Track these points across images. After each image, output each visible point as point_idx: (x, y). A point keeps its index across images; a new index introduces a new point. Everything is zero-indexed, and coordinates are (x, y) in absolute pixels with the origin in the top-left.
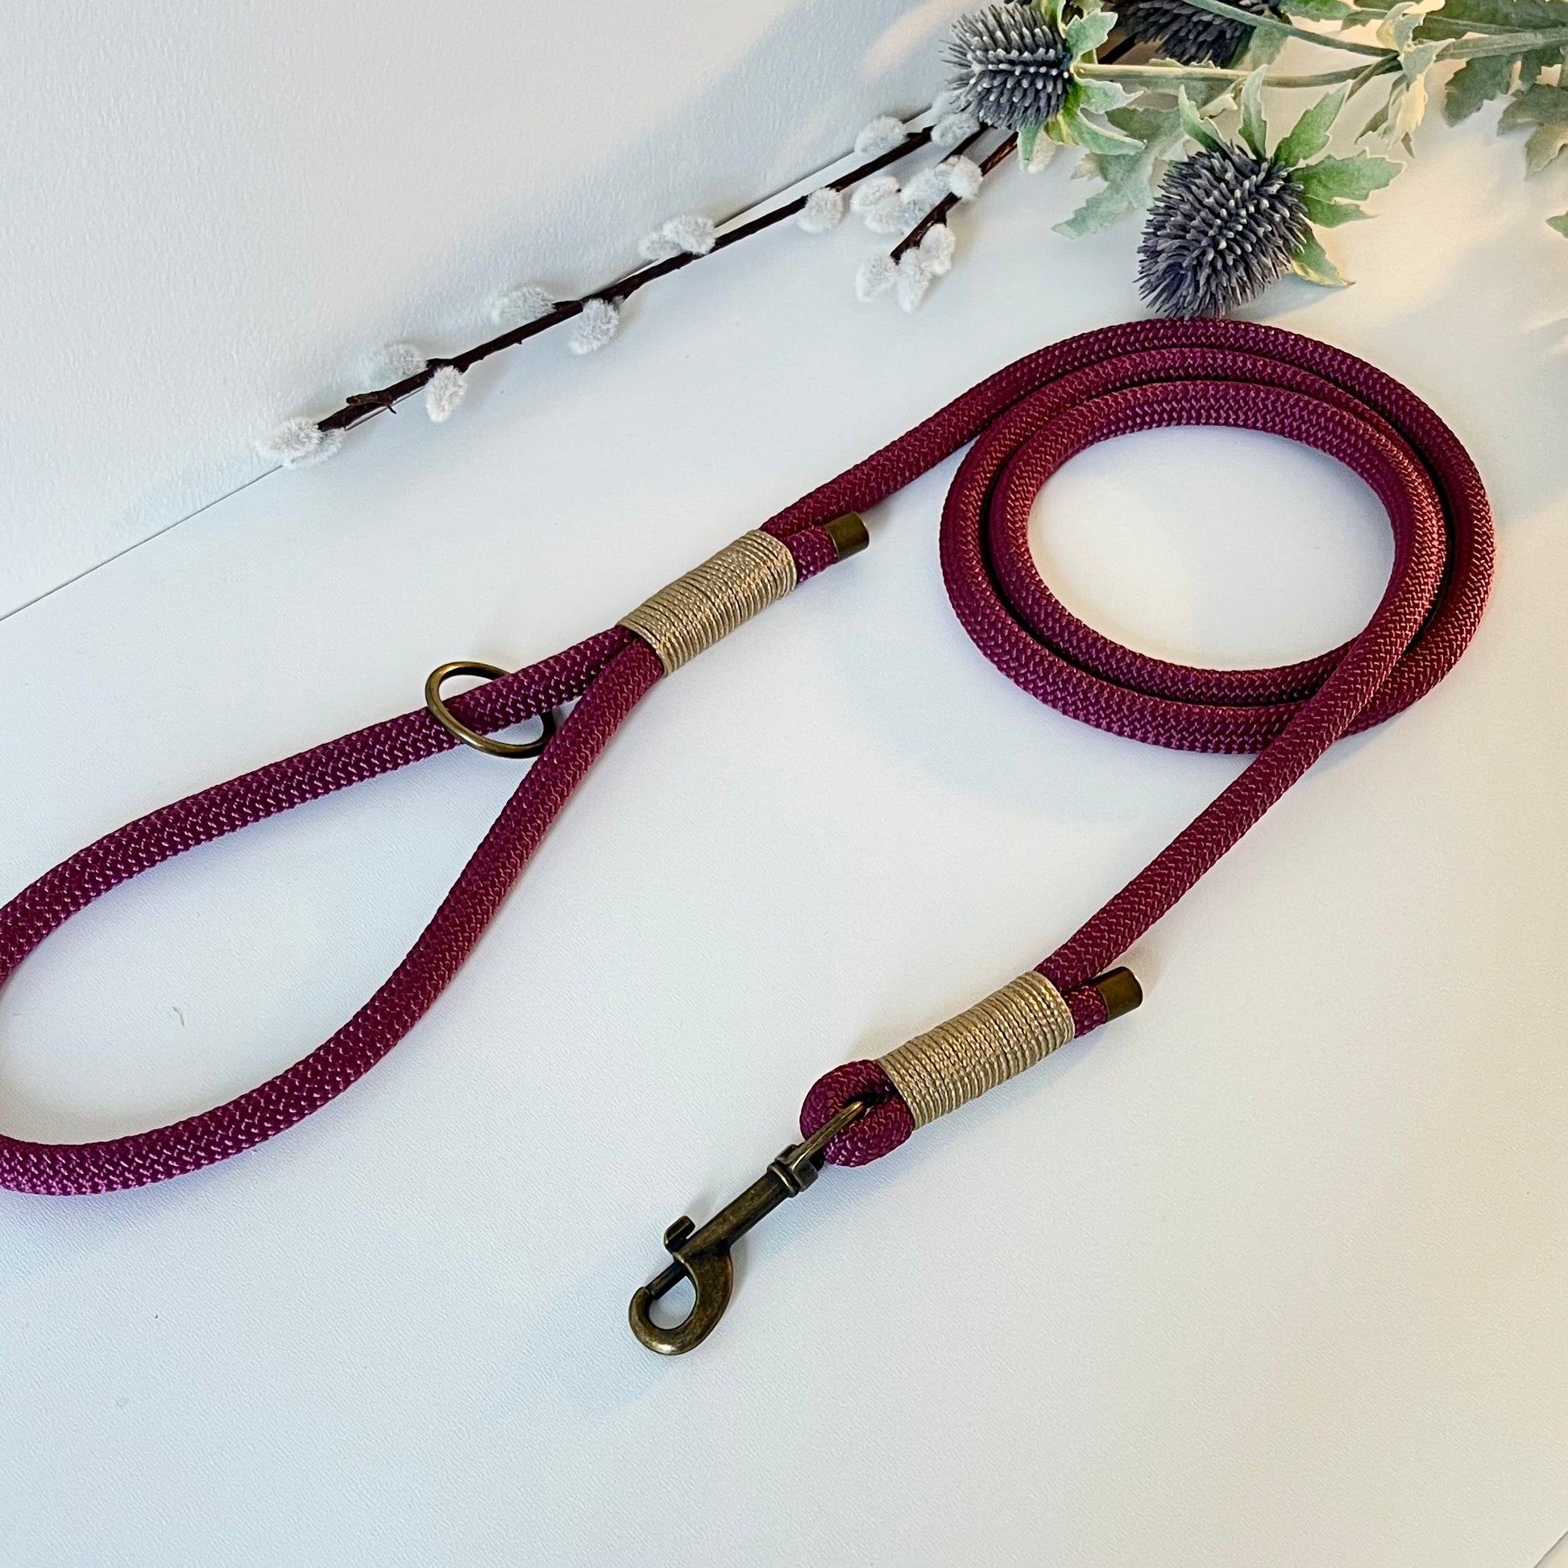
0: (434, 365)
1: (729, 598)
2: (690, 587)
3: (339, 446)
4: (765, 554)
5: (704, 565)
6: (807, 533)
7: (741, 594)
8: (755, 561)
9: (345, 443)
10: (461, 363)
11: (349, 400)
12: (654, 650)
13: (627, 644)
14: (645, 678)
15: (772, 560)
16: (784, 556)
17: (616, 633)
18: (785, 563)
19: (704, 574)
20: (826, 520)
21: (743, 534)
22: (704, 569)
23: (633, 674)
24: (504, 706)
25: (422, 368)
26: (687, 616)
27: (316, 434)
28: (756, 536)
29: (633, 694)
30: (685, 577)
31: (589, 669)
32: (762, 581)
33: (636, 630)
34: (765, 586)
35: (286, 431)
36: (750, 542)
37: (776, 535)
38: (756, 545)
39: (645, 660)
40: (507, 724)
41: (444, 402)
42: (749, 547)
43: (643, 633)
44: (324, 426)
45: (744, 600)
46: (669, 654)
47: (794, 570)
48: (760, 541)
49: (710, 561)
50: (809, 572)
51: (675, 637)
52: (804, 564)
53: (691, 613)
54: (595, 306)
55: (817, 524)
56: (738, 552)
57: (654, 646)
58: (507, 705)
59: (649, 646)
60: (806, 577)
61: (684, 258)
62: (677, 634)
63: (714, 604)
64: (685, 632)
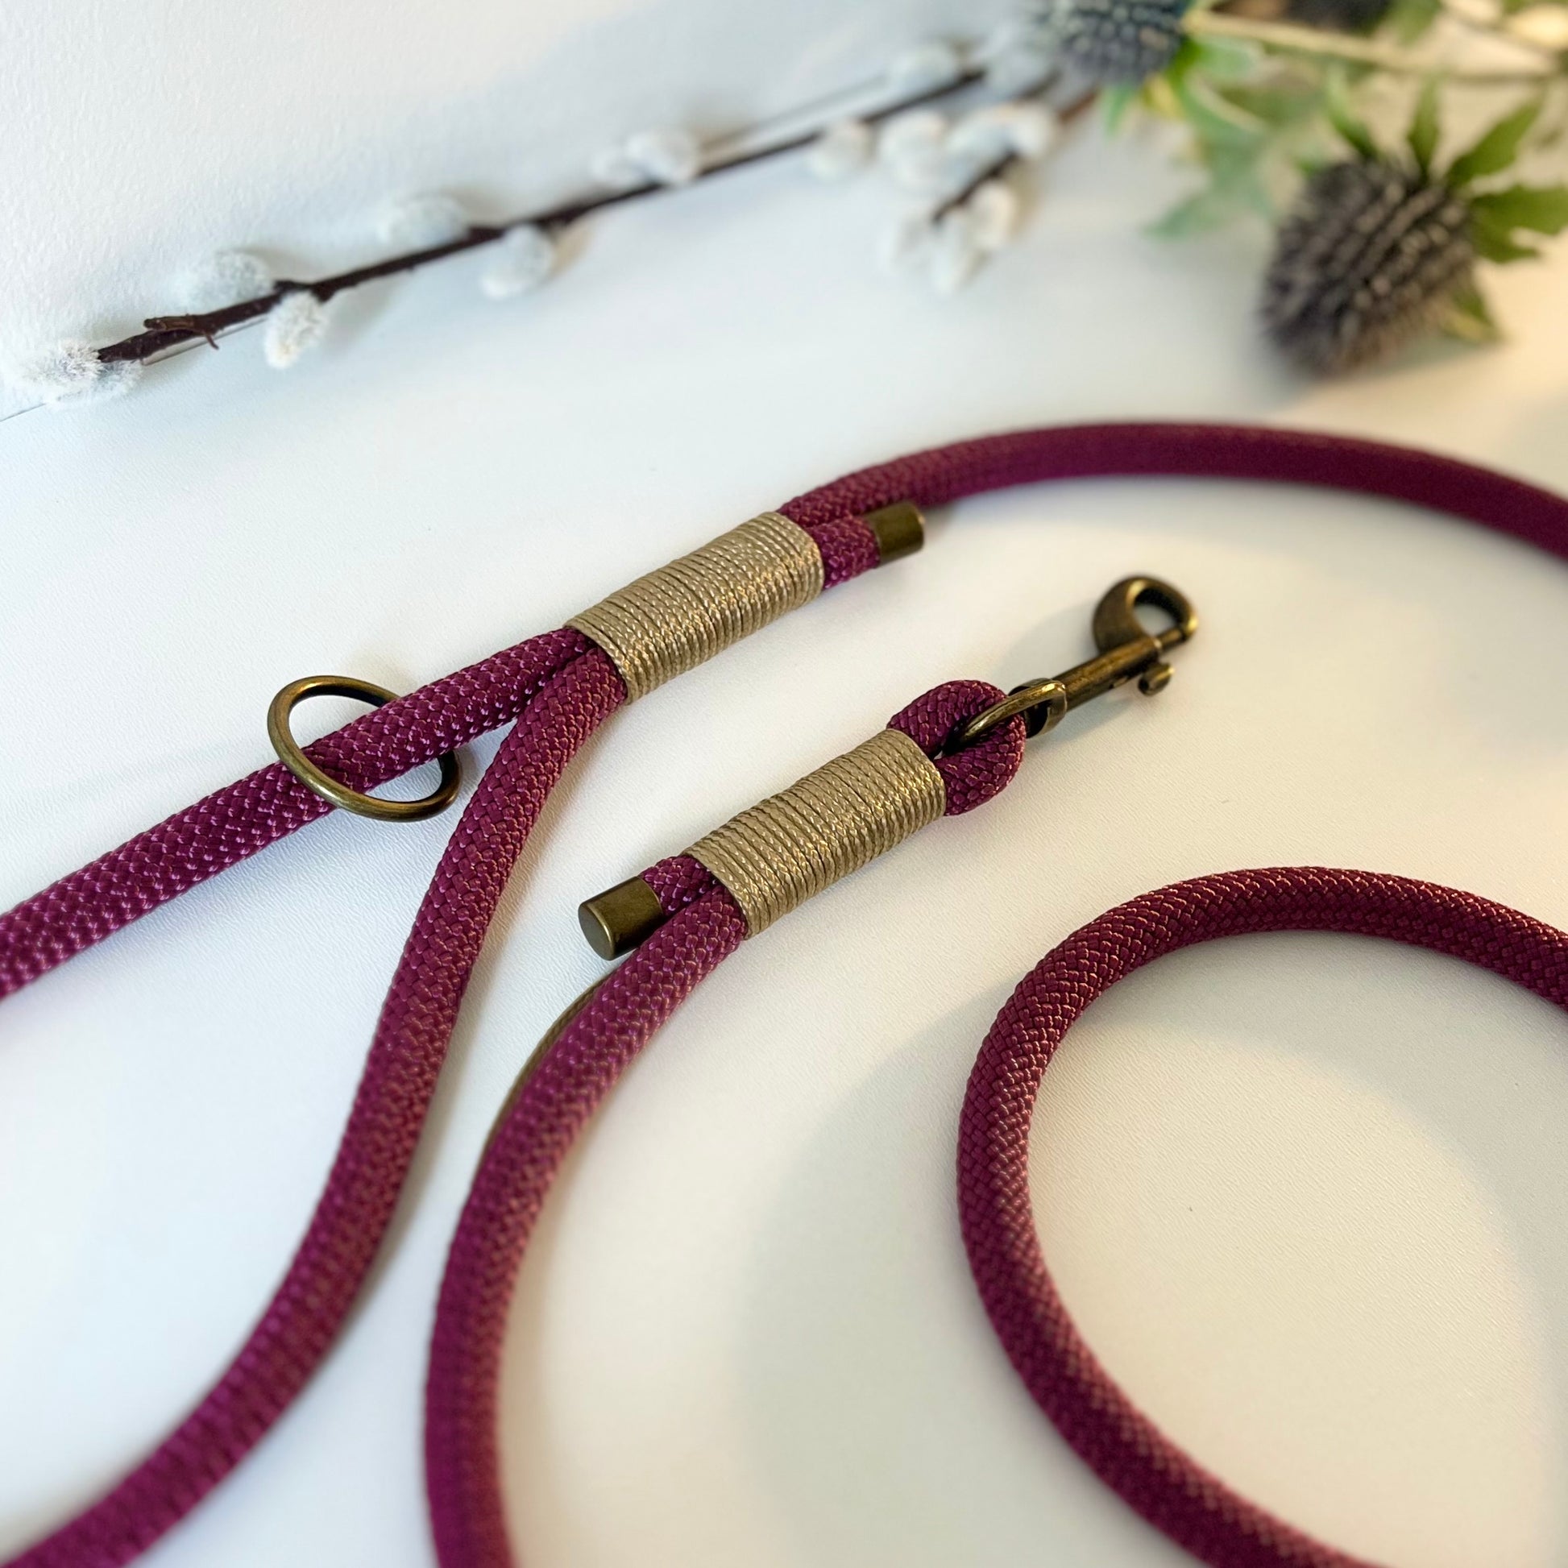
0: (285, 287)
1: (729, 604)
2: (676, 583)
3: (131, 383)
4: (783, 547)
5: (696, 554)
6: (843, 524)
7: (745, 600)
8: (769, 556)
9: (142, 380)
10: (324, 290)
11: (148, 323)
12: (616, 668)
13: (579, 654)
14: (601, 706)
15: (792, 557)
16: (808, 552)
17: (563, 637)
18: (810, 562)
19: (696, 567)
20: (869, 509)
21: (754, 516)
22: (696, 559)
23: (584, 701)
25: (266, 290)
26: (668, 624)
27: (94, 366)
28: (772, 520)
29: (584, 727)
30: (668, 567)
31: (522, 687)
32: (777, 584)
33: (593, 637)
34: (780, 590)
35: (48, 354)
36: (764, 528)
37: (800, 523)
38: (772, 533)
39: (602, 681)
41: (290, 341)
42: (762, 536)
43: (602, 640)
44: (108, 355)
45: (749, 607)
46: (637, 674)
47: (821, 572)
48: (777, 528)
49: (706, 548)
50: (840, 576)
51: (648, 651)
52: (835, 565)
53: (674, 620)
54: (521, 239)
55: (856, 513)
56: (747, 540)
57: (617, 662)
59: (609, 660)
60: (834, 583)
61: (650, 188)
62: (652, 648)
63: (707, 610)
64: (663, 645)
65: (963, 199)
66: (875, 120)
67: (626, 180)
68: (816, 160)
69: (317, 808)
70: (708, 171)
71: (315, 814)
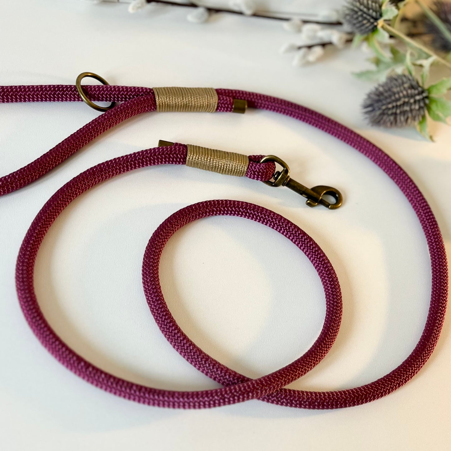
2: (180, 91)
7: (193, 102)
13: (150, 94)
18: (214, 104)
19: (187, 90)
24: (103, 94)
26: (172, 98)
32: (203, 105)
33: (155, 92)
36: (208, 90)
37: (218, 94)
38: (210, 93)
40: (102, 100)
42: (207, 93)
43: (156, 94)
45: (194, 104)
46: (160, 105)
47: (215, 108)
50: (221, 109)
52: (221, 106)
54: (201, 10)
56: (203, 91)
57: (157, 100)
58: (104, 94)
59: (155, 99)
61: (240, 13)
62: (166, 103)
64: (169, 104)
65: (310, 47)
66: (305, 22)
67: (236, 9)
68: (285, 24)
69: (79, 99)
70: (255, 15)
71: (79, 100)
